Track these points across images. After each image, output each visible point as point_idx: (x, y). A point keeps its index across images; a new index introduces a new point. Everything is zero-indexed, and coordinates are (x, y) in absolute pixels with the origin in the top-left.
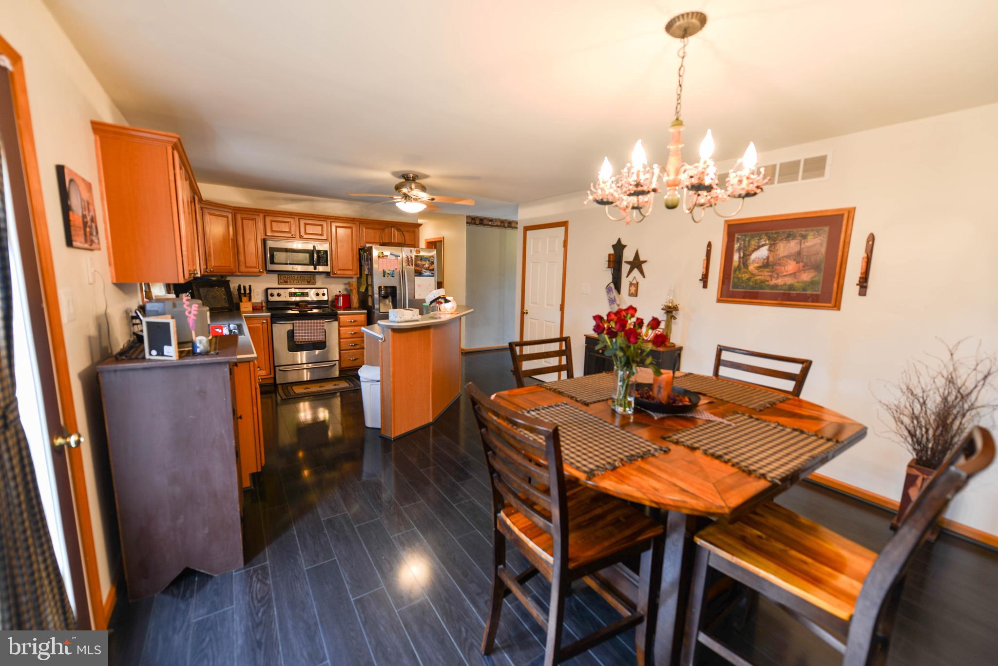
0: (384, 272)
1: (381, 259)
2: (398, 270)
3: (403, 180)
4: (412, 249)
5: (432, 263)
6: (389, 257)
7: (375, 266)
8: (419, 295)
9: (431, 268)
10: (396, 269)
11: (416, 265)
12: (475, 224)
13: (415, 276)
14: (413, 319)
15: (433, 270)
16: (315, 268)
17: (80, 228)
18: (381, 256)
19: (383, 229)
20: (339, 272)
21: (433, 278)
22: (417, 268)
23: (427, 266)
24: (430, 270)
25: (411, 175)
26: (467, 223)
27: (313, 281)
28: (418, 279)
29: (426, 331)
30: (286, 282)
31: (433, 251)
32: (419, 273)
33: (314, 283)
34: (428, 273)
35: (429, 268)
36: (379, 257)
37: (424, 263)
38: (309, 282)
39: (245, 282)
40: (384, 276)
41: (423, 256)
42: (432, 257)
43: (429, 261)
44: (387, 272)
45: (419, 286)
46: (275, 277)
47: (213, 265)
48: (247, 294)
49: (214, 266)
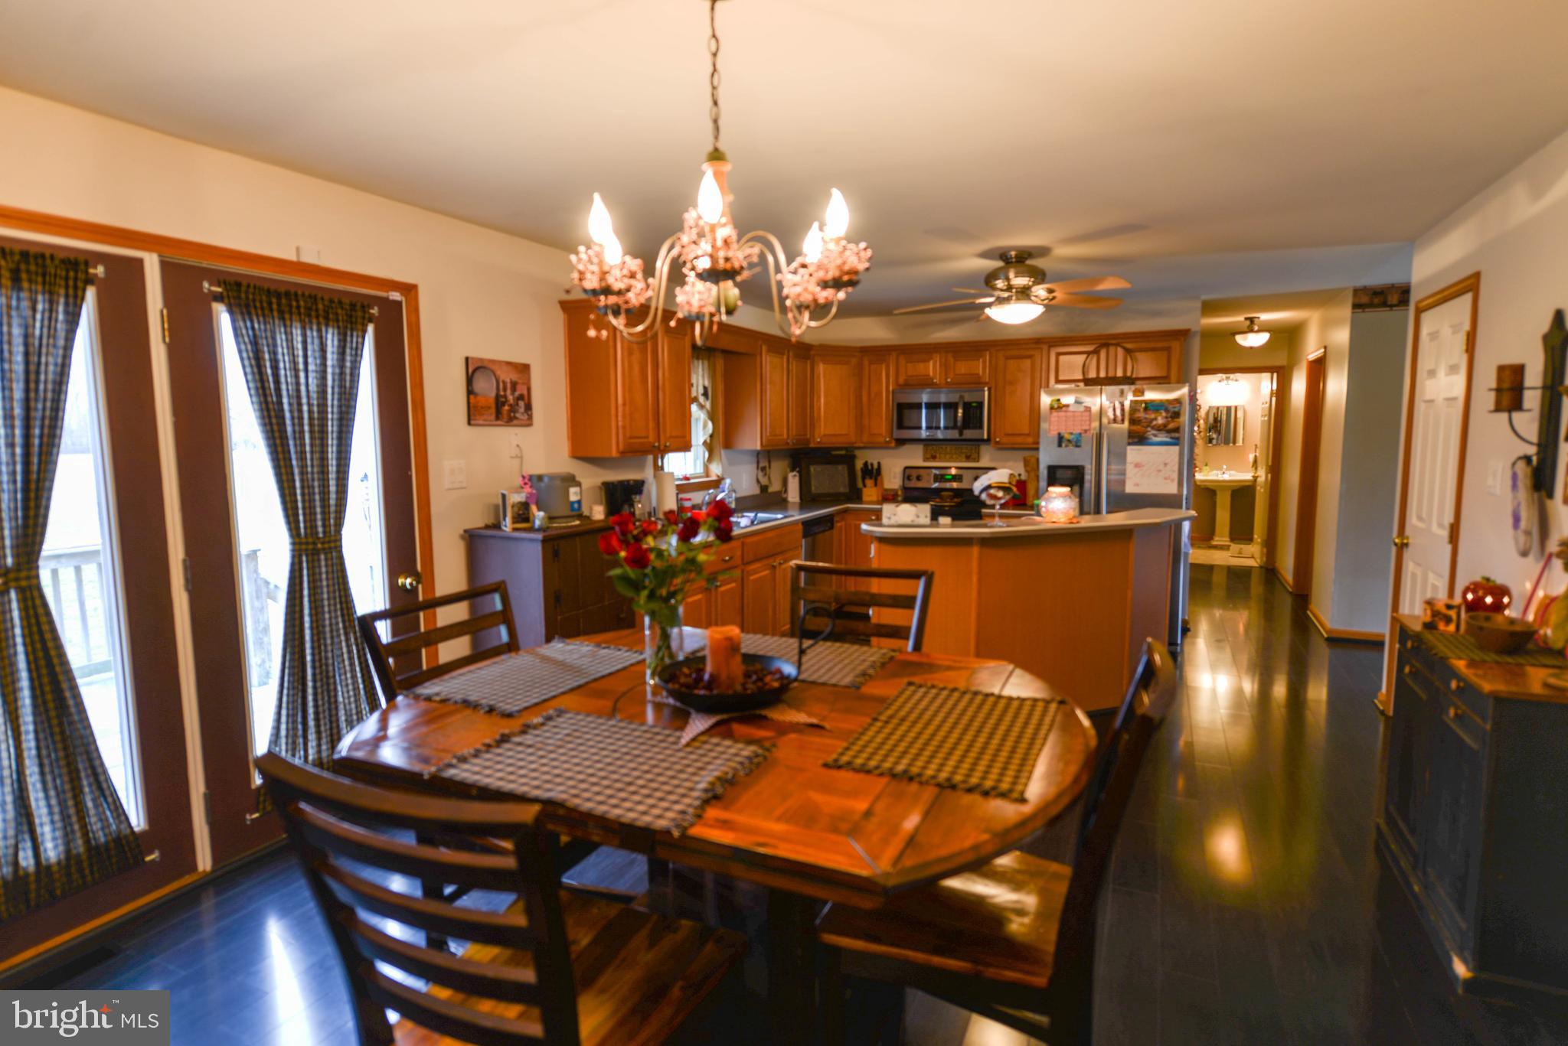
0: (1060, 439)
1: (1055, 414)
2: (1089, 435)
3: (1000, 264)
4: (1126, 387)
5: (1176, 415)
6: (1071, 409)
7: (1044, 426)
8: (1137, 485)
9: (1171, 426)
10: (1086, 431)
11: (1133, 421)
12: (1384, 304)
13: (1129, 444)
15: (1177, 430)
16: (961, 434)
17: (490, 408)
18: (1057, 407)
19: (1096, 352)
20: (1005, 440)
21: (1177, 448)
22: (1135, 428)
23: (1160, 421)
24: (1169, 431)
25: (1013, 253)
26: (1356, 306)
27: (975, 456)
28: (1134, 453)
29: (962, 550)
30: (934, 458)
31: (1179, 389)
32: (1138, 438)
33: (977, 459)
34: (1163, 437)
35: (1165, 425)
36: (1052, 408)
37: (1153, 416)
38: (968, 458)
39: (873, 457)
40: (1060, 445)
41: (1152, 401)
42: (1178, 401)
43: (1167, 410)
44: (1067, 436)
45: (1137, 465)
46: (919, 449)
47: (822, 433)
48: (873, 473)
49: (825, 435)
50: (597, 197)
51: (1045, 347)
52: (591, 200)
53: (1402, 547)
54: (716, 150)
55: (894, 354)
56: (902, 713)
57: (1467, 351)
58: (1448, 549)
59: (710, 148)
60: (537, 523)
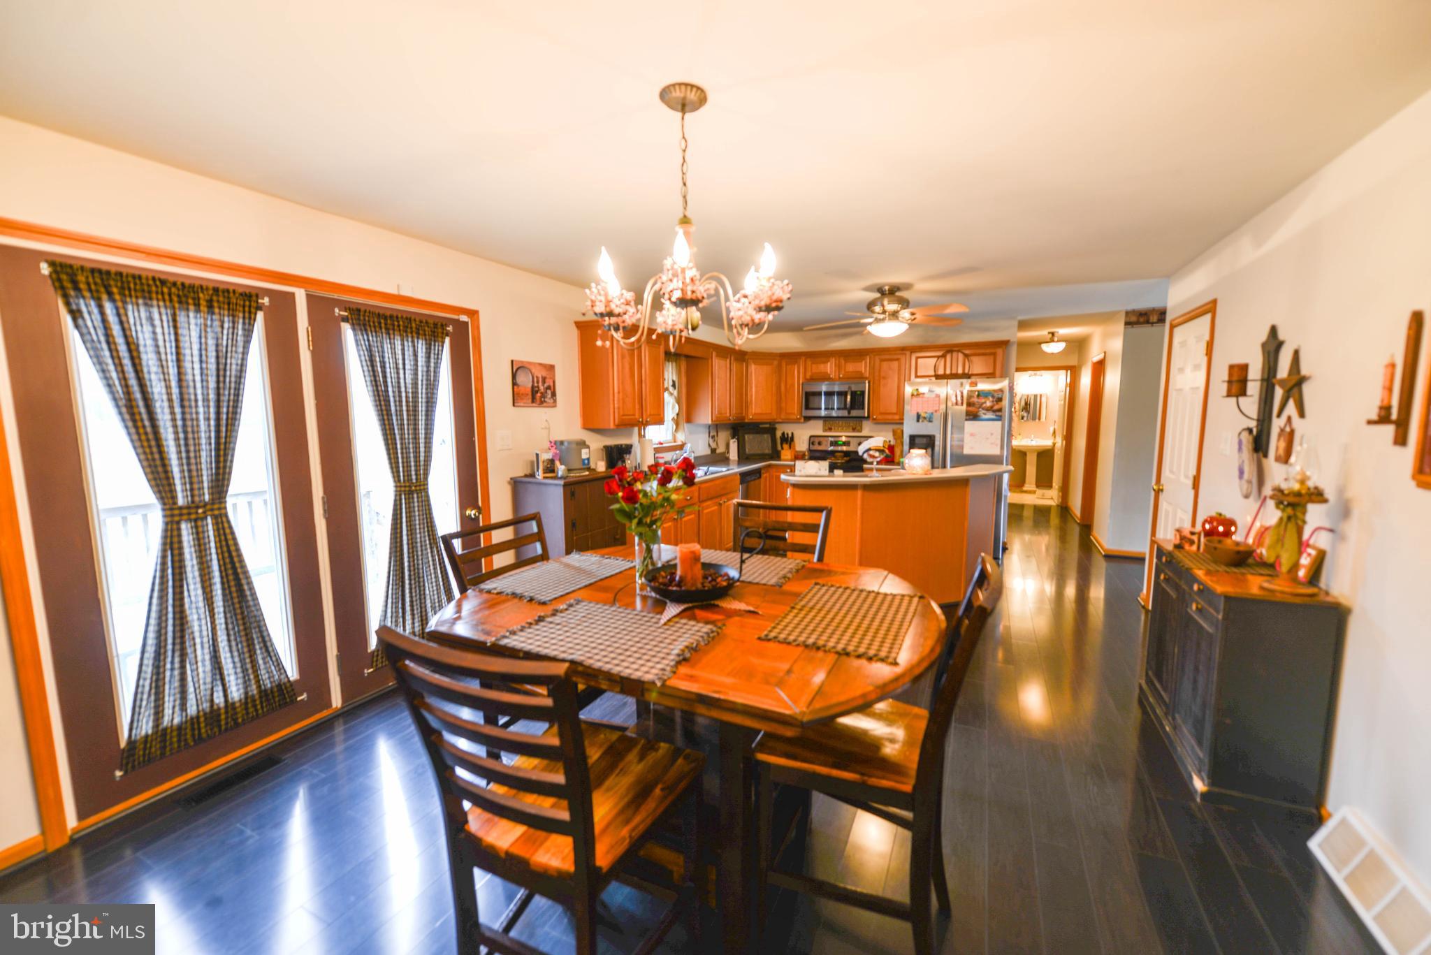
0: (918, 417)
1: (915, 399)
2: (938, 413)
3: (878, 295)
4: (964, 381)
5: (1000, 400)
6: (926, 396)
7: (907, 407)
8: (972, 448)
9: (996, 407)
10: (936, 411)
11: (969, 404)
12: (1147, 322)
13: (966, 420)
14: (819, 474)
15: (1000, 410)
16: (849, 413)
17: (528, 395)
18: (916, 395)
20: (880, 417)
21: (999, 423)
22: (971, 409)
23: (988, 404)
24: (994, 411)
25: (887, 288)
26: (1127, 324)
27: (859, 428)
28: (970, 426)
29: (850, 493)
30: (830, 429)
31: (1002, 382)
32: (973, 416)
33: (860, 431)
34: (990, 415)
35: (992, 407)
36: (913, 395)
37: (983, 401)
38: (854, 430)
39: (788, 429)
40: (918, 421)
41: (983, 391)
42: (1001, 390)
43: (993, 397)
44: (923, 415)
45: (972, 435)
46: (820, 423)
48: (788, 440)
49: (755, 414)
50: (603, 249)
51: (908, 353)
53: (1158, 492)
54: (685, 216)
55: (803, 358)
56: (811, 604)
57: (1207, 354)
58: (1192, 493)
59: (682, 215)
60: (560, 474)
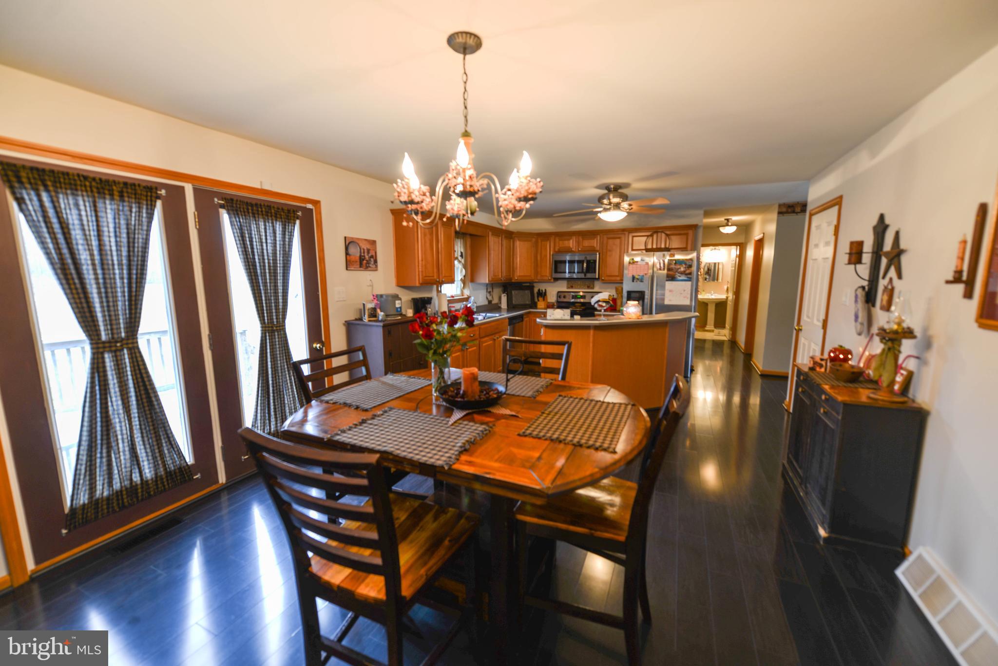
0: (633, 278)
1: (631, 266)
2: (647, 276)
3: (606, 191)
4: (666, 253)
5: (690, 266)
6: (639, 263)
7: (626, 272)
8: (670, 300)
9: (688, 272)
10: (646, 274)
11: (669, 270)
12: (794, 212)
13: (667, 280)
14: (563, 318)
15: (690, 274)
16: (585, 275)
17: (356, 262)
18: (632, 262)
19: (652, 235)
20: (607, 278)
21: (690, 283)
22: (670, 273)
23: (682, 269)
24: (686, 274)
25: (612, 186)
26: (780, 213)
27: (592, 286)
28: (669, 285)
29: (585, 332)
30: (572, 287)
31: (692, 253)
32: (671, 278)
33: (593, 288)
34: (683, 277)
35: (684, 271)
36: (630, 263)
37: (679, 267)
38: (588, 287)
39: (543, 287)
40: (633, 281)
41: (679, 260)
42: (691, 260)
43: (686, 264)
44: (637, 277)
45: (671, 291)
46: (565, 283)
47: (518, 274)
48: (542, 294)
49: (519, 276)
50: (406, 154)
51: (627, 233)
52: (404, 157)
53: (799, 331)
54: (466, 131)
55: (553, 237)
56: (556, 410)
57: (835, 235)
58: (821, 331)
59: (463, 131)
60: (380, 318)
